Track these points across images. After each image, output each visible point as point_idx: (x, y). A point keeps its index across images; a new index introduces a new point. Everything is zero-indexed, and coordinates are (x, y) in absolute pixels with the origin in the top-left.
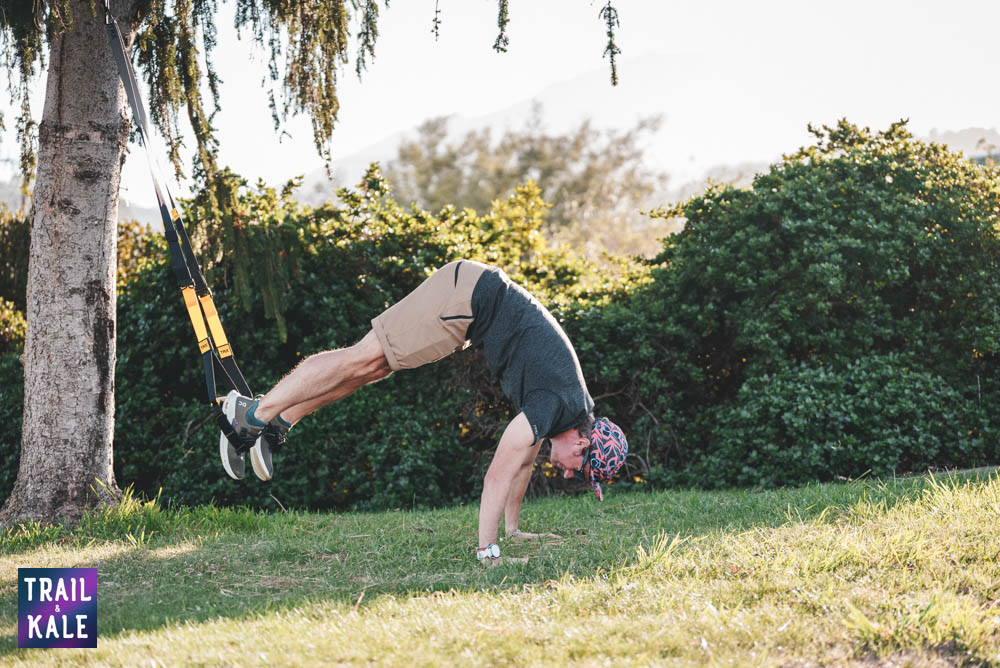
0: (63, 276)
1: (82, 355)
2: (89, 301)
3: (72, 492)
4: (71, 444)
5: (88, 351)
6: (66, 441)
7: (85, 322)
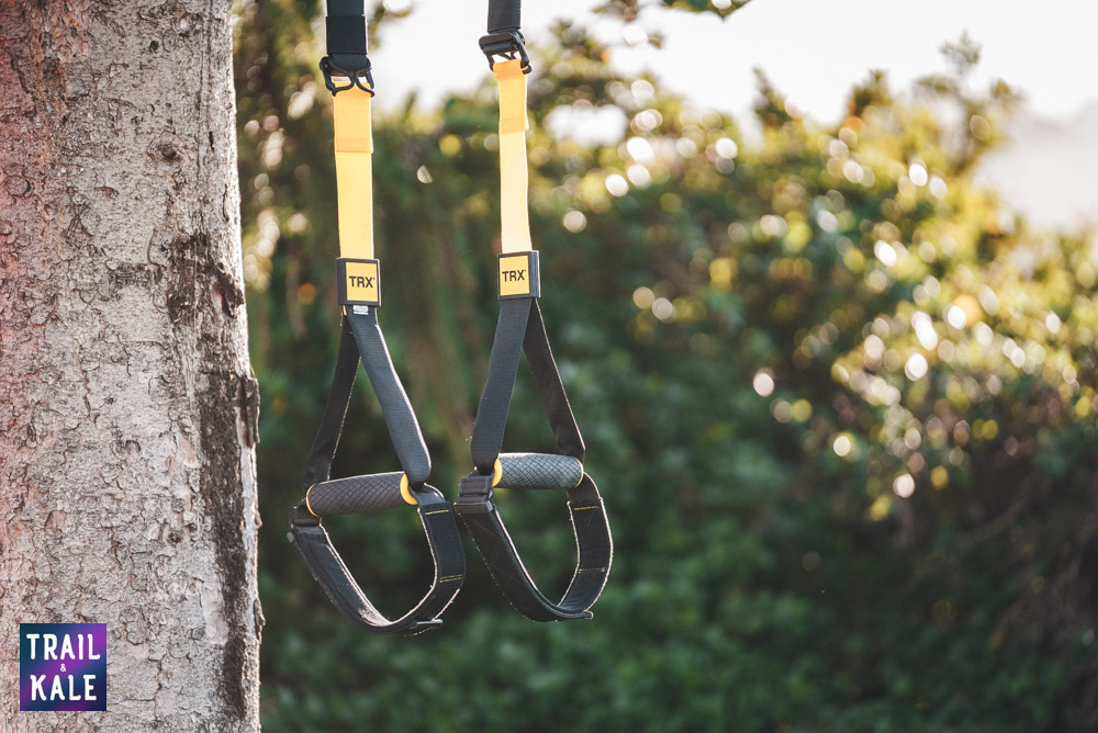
0: (87, 222)
1: (167, 507)
2: (177, 307)
5: (183, 493)
7: (169, 385)
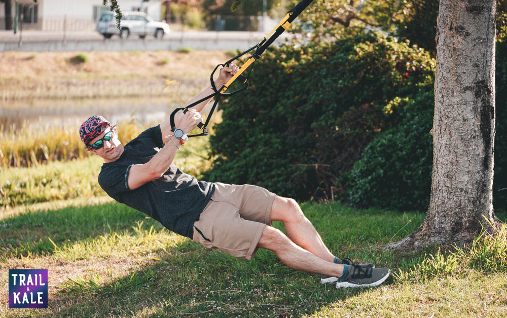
0: (460, 78)
1: (473, 132)
2: (477, 95)
3: (466, 224)
4: (465, 191)
6: (462, 190)
